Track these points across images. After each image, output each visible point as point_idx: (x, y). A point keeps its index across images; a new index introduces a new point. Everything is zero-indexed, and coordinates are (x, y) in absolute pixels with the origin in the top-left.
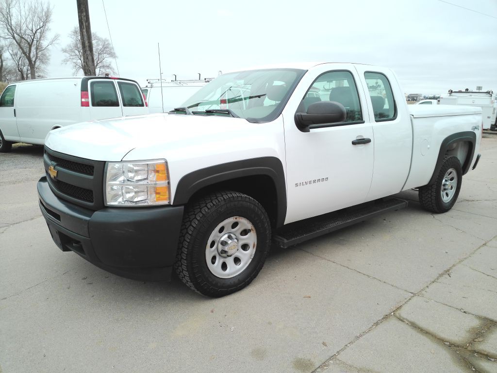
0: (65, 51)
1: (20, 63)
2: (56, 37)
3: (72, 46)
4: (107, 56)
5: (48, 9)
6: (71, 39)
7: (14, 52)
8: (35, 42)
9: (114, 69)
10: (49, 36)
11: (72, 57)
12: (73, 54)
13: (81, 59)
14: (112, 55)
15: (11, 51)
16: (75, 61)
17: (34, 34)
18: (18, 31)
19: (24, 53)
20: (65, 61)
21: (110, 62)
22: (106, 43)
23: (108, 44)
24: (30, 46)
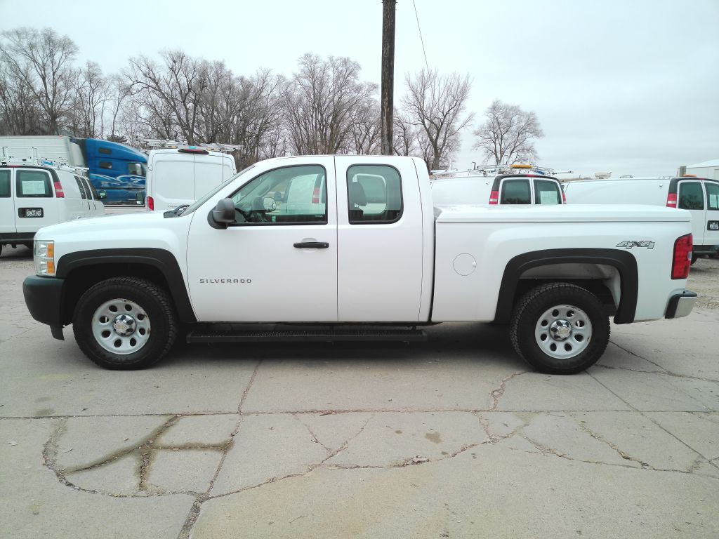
0: (477, 134)
1: (428, 151)
2: (471, 117)
3: (486, 126)
4: (530, 135)
5: (465, 84)
6: (488, 118)
7: (424, 139)
8: (445, 126)
9: (536, 153)
10: (462, 116)
11: (484, 141)
12: (486, 137)
13: (495, 143)
14: (537, 133)
15: (420, 139)
16: (487, 145)
17: (445, 117)
18: (429, 115)
19: (431, 140)
20: (477, 146)
21: (533, 143)
22: (531, 118)
23: (533, 119)
24: (439, 131)
